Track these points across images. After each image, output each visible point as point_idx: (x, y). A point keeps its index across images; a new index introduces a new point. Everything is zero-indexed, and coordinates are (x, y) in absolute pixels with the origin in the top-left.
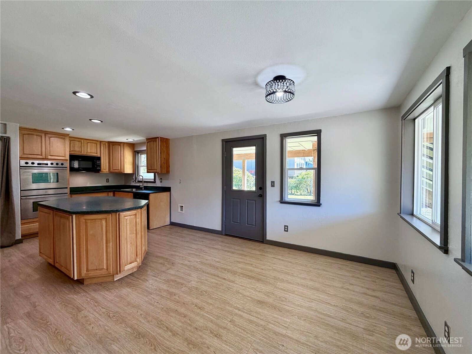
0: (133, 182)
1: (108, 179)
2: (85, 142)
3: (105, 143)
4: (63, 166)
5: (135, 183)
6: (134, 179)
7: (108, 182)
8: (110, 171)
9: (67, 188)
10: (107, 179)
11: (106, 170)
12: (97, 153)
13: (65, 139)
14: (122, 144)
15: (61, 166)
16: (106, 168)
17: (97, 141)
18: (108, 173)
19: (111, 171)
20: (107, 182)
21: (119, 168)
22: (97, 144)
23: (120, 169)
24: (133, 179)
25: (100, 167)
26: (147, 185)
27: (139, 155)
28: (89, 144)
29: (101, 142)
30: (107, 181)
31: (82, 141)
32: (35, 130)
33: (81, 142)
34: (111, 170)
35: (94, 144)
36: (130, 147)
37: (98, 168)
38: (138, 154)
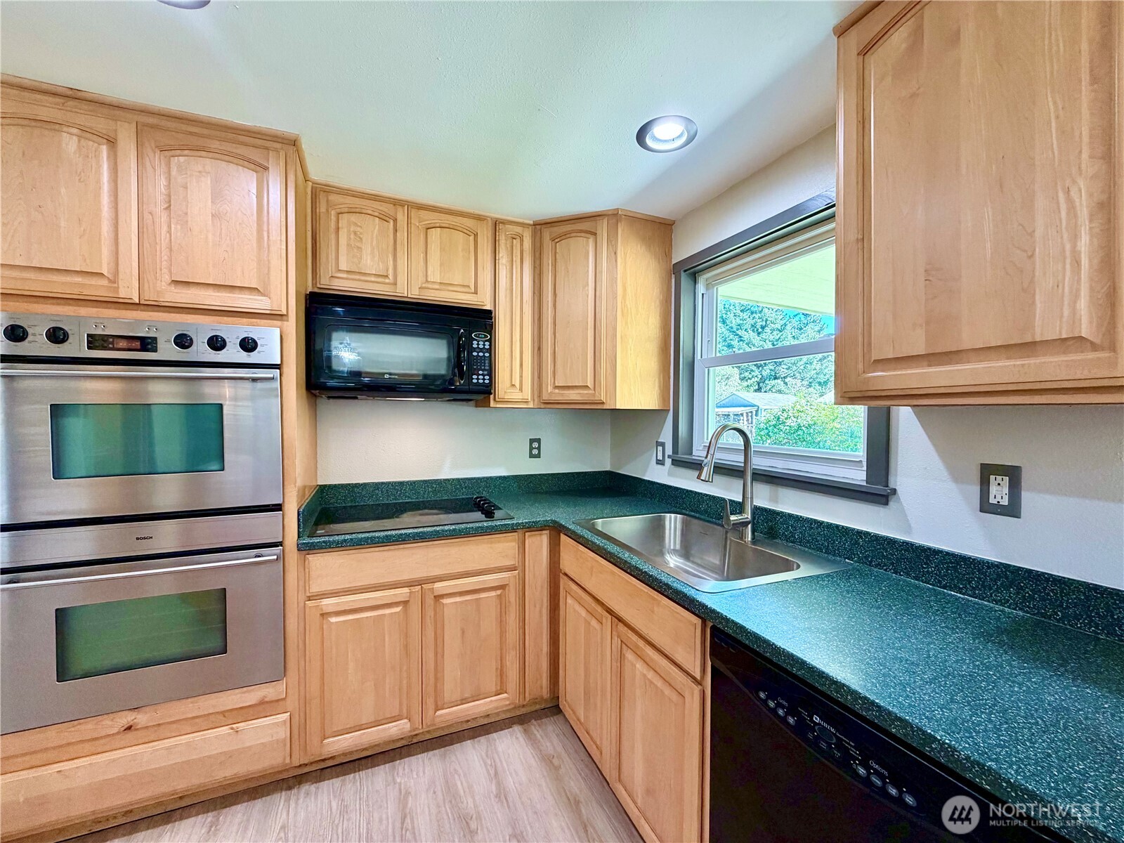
0: (660, 462)
1: (538, 441)
2: (414, 221)
3: (519, 229)
4: (253, 358)
5: (670, 474)
6: (663, 445)
7: (538, 456)
8: (540, 396)
9: (278, 508)
10: (532, 441)
11: (521, 390)
12: (476, 293)
13: (266, 169)
14: (605, 221)
15: (243, 357)
16: (521, 377)
17: (479, 218)
18: (531, 405)
19: (545, 397)
20: (532, 456)
21: (585, 379)
22: (476, 235)
23: (590, 384)
24: (659, 444)
25: (491, 373)
26: (775, 499)
27: (701, 288)
28: (435, 234)
29: (497, 224)
30: (531, 449)
31: (401, 217)
32: (72, 96)
33: (395, 221)
34: (549, 392)
35: (459, 237)
36: (647, 242)
37: (479, 379)
38: (695, 282)
